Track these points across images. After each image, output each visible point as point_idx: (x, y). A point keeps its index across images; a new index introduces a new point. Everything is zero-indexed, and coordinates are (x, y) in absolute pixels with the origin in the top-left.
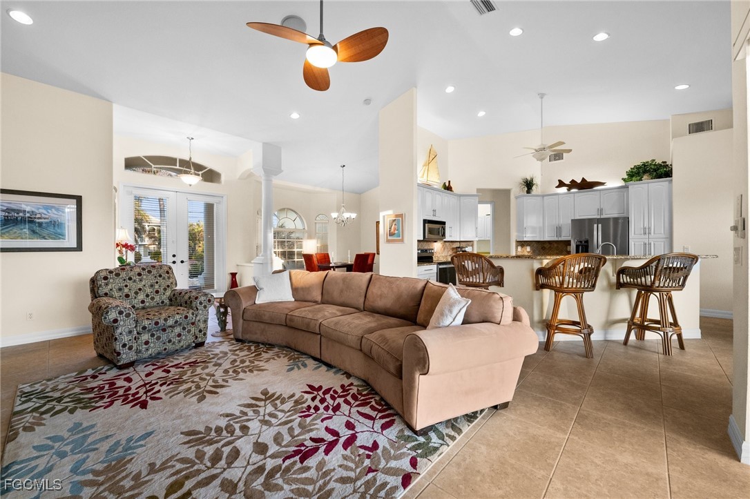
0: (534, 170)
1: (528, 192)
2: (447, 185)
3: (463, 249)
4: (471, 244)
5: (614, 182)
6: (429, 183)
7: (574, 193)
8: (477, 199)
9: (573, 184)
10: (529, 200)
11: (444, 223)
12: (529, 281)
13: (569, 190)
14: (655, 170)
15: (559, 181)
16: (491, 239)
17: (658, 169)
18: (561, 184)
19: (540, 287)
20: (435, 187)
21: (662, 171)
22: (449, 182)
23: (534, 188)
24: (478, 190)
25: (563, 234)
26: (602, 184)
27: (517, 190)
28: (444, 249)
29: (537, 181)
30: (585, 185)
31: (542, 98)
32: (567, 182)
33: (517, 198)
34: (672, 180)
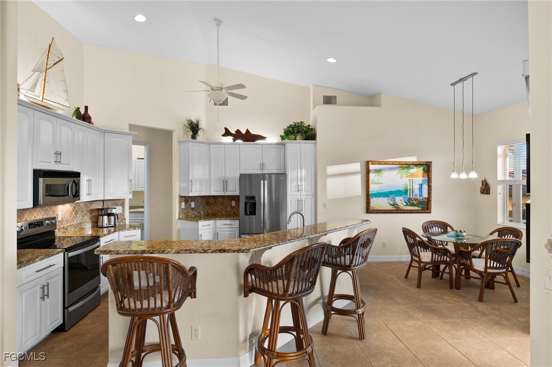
0: (199, 112)
1: (194, 137)
2: (82, 111)
3: (109, 212)
4: (120, 202)
5: (273, 138)
6: (47, 103)
7: (239, 144)
8: (130, 139)
9: (238, 135)
10: (194, 147)
11: (77, 175)
12: (232, 283)
13: (234, 140)
14: (305, 132)
15: (226, 129)
16: (145, 190)
17: (307, 132)
18: (227, 133)
19: (247, 290)
20: (60, 112)
21: (309, 134)
22: (86, 108)
23: (200, 133)
24: (132, 127)
25: (230, 188)
26: (263, 138)
27: (180, 134)
28: (76, 213)
29: (202, 125)
30: (249, 137)
31: (218, 25)
32: (233, 132)
33: (180, 143)
34: (316, 143)
